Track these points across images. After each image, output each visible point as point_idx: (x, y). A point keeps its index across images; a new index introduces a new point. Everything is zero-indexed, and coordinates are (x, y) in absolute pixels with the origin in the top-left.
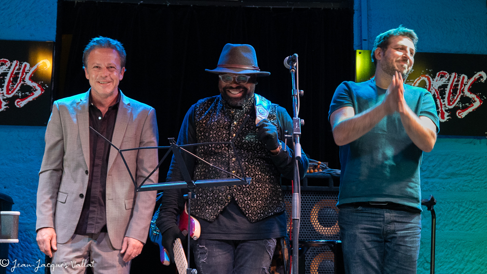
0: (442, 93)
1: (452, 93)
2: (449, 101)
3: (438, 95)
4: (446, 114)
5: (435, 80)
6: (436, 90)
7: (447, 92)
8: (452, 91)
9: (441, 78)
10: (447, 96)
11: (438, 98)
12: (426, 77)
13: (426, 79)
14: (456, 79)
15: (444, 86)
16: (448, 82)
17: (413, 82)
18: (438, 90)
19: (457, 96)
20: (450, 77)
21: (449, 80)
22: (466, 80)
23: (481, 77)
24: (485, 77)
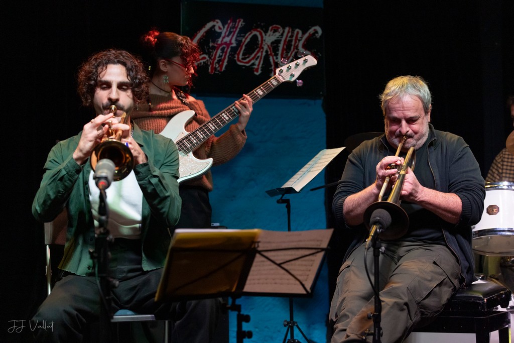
0: (275, 49)
1: (286, 50)
3: (271, 51)
5: (268, 34)
6: (268, 46)
7: (281, 48)
8: (285, 47)
9: (274, 32)
11: (271, 54)
12: (258, 31)
13: (258, 34)
14: (290, 34)
15: (276, 43)
16: (282, 37)
17: (244, 36)
18: (271, 46)
19: (290, 53)
20: (284, 32)
21: (282, 35)
22: (300, 35)
23: (316, 32)
24: (320, 32)
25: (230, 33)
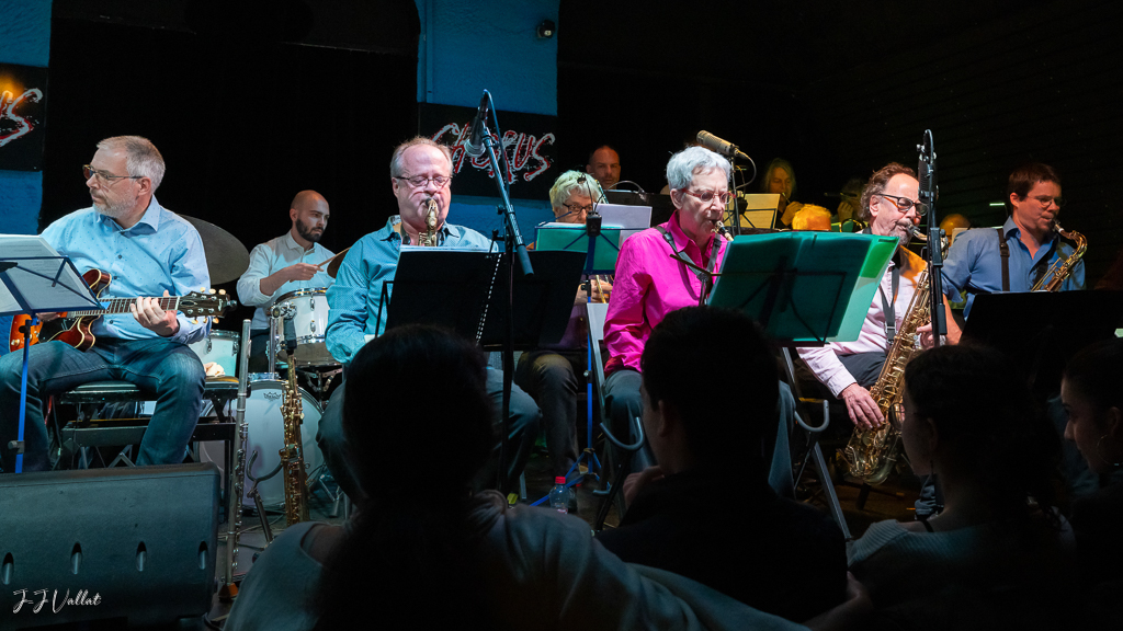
0: (510, 154)
1: (520, 155)
2: (517, 163)
3: (505, 156)
4: (513, 176)
5: (504, 139)
7: (515, 153)
8: (519, 152)
9: (509, 137)
10: (514, 157)
11: (506, 159)
14: (524, 140)
15: (512, 147)
16: (516, 143)
18: (506, 150)
19: (524, 158)
20: (518, 137)
21: (517, 140)
22: (534, 141)
23: (550, 139)
24: (553, 139)
25: (467, 136)
